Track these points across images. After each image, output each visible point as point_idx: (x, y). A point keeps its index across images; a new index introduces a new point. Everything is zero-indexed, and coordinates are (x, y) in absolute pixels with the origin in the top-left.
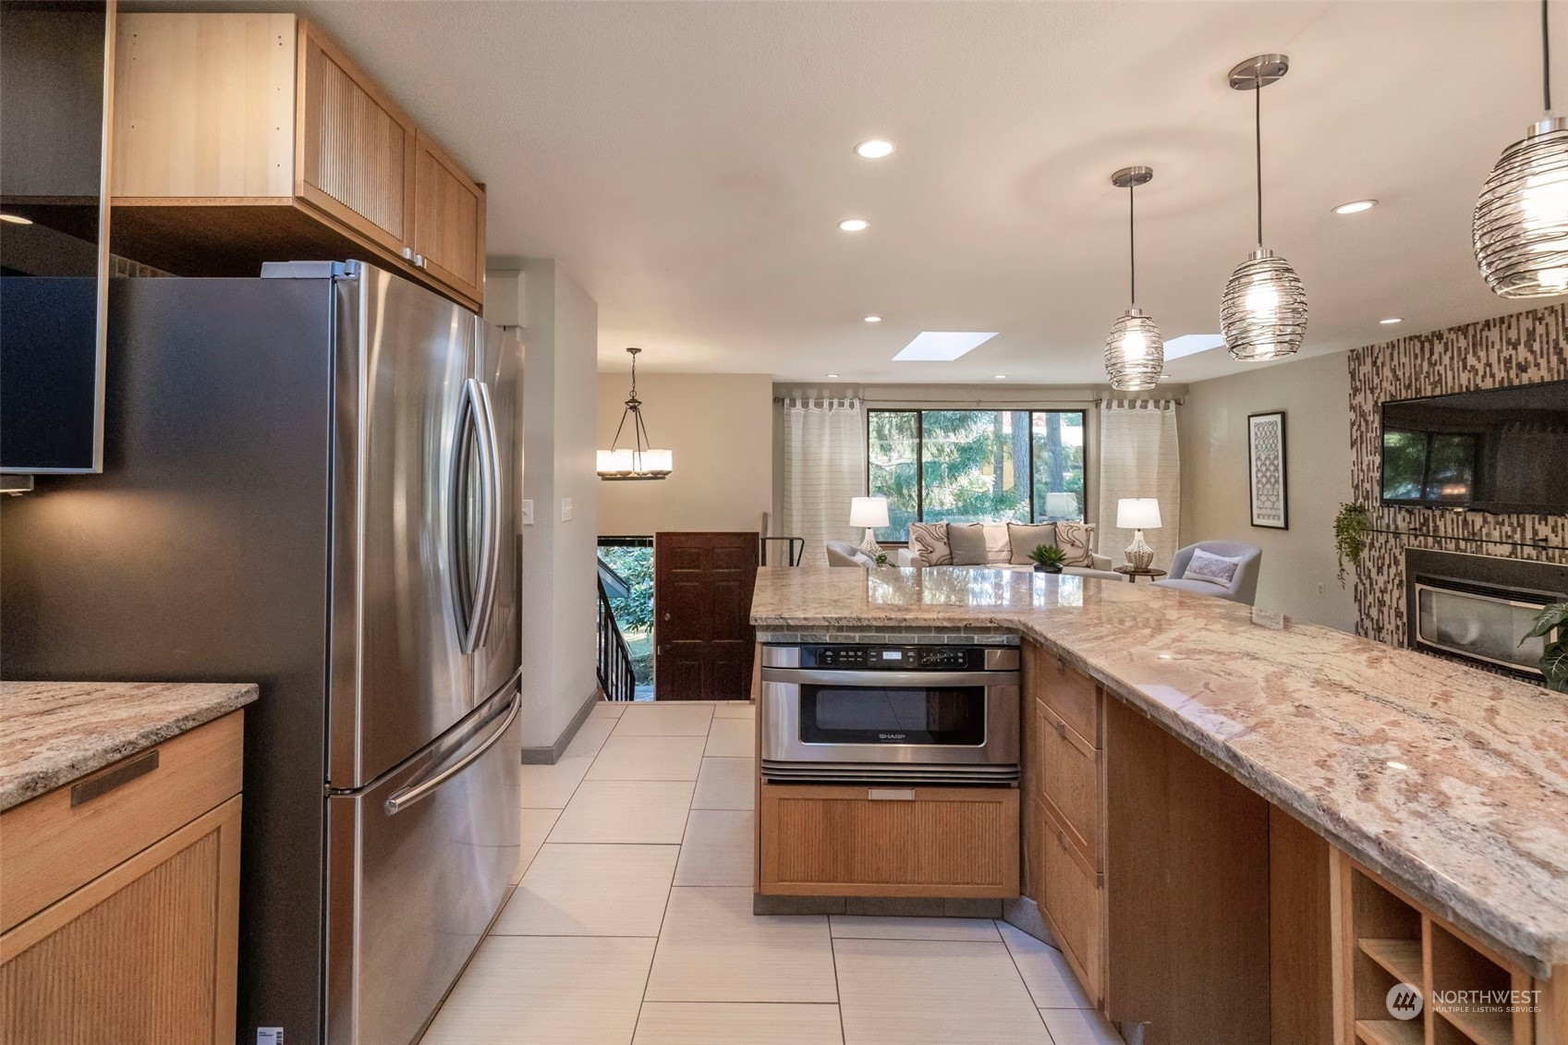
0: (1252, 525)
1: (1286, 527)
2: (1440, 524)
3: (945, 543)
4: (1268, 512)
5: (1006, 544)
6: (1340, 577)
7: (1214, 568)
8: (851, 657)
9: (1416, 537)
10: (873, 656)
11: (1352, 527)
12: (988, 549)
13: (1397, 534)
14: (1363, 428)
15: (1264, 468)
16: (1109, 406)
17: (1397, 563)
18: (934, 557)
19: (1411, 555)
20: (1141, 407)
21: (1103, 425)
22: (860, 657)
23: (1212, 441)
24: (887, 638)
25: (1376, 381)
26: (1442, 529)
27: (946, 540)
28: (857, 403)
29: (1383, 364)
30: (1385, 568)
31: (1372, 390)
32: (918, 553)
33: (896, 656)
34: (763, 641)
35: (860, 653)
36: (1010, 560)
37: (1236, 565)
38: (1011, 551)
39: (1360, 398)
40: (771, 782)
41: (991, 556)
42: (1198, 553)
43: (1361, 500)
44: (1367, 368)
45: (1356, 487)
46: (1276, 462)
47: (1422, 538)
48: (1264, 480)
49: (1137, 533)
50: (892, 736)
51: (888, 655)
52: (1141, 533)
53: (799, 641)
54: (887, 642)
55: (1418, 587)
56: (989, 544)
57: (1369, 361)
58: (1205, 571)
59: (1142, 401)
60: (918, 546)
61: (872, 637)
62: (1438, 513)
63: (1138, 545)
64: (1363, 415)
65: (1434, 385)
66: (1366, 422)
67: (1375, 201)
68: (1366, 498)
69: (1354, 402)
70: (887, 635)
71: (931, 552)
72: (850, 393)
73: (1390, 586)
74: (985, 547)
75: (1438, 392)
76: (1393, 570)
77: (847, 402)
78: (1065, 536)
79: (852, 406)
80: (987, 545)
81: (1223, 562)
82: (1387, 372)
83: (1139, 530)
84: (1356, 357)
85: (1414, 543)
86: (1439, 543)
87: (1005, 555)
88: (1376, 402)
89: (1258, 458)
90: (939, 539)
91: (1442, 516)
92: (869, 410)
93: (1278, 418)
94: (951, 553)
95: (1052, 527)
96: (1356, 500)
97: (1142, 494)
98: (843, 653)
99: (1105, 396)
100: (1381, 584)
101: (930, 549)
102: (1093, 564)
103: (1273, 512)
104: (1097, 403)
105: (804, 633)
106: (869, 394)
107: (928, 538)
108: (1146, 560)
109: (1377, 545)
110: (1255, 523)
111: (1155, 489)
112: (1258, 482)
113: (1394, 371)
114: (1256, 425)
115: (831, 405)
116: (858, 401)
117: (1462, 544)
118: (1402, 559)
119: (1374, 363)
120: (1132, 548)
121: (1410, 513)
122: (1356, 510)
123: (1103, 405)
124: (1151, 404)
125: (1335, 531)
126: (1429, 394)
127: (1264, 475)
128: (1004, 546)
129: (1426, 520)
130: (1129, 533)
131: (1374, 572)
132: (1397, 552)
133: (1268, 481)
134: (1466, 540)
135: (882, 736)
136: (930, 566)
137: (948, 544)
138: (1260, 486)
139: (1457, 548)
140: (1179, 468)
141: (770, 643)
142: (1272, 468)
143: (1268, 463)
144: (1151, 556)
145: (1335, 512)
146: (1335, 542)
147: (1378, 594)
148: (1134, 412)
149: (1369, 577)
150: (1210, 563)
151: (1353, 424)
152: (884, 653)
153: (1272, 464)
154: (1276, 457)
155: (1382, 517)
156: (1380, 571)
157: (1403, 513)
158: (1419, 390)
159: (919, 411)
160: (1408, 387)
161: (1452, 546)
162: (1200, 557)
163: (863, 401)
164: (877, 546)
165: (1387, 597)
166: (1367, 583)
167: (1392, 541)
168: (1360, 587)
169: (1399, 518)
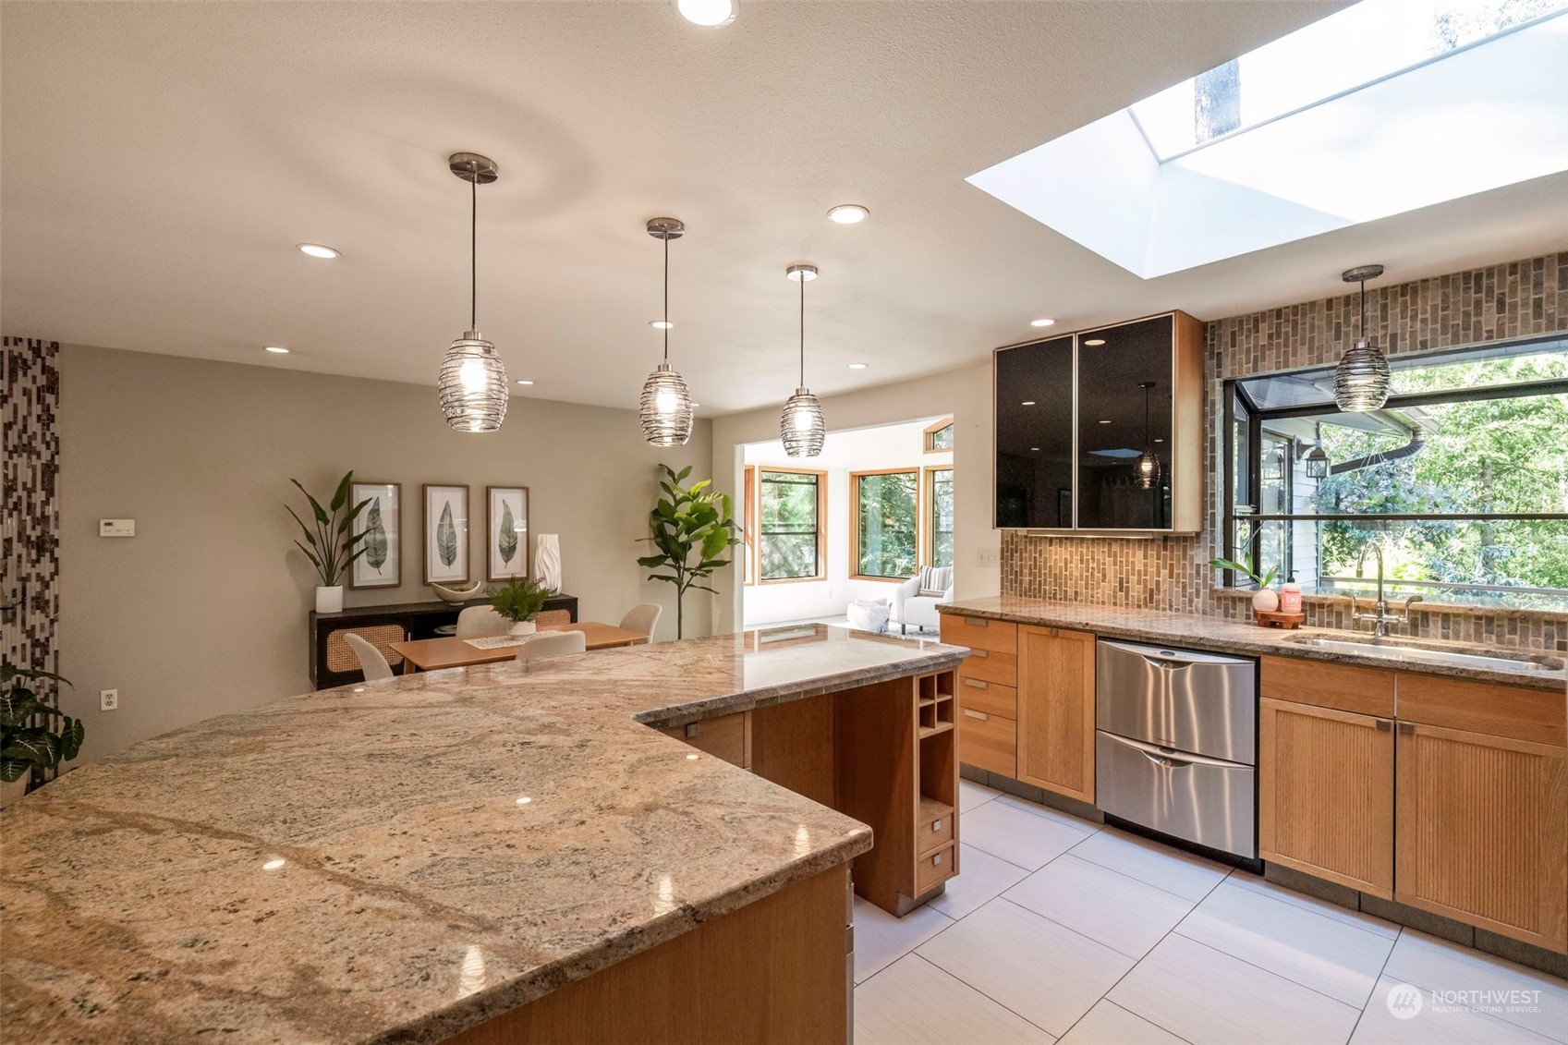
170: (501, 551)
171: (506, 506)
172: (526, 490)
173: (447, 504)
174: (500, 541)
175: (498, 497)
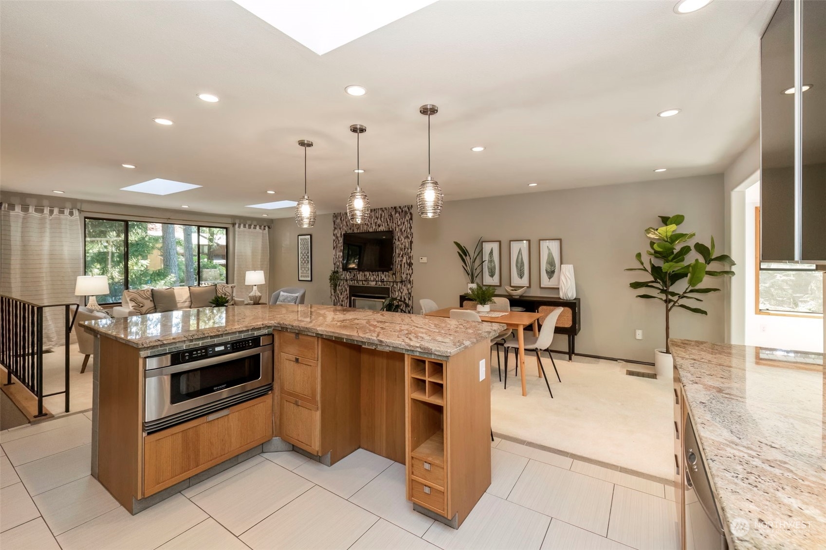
0: (299, 280)
1: (311, 281)
2: (358, 276)
3: (151, 301)
4: (305, 275)
5: (188, 297)
6: (331, 297)
7: (289, 299)
8: (199, 353)
9: (352, 281)
10: (211, 351)
11: (334, 279)
12: (177, 302)
13: (346, 280)
14: (337, 242)
15: (303, 257)
16: (239, 227)
17: (346, 291)
18: (144, 310)
19: (350, 287)
20: (254, 228)
21: (236, 236)
22: (204, 352)
23: (283, 245)
24: (216, 341)
25: (341, 226)
26: (359, 278)
27: (151, 299)
28: (76, 212)
29: (343, 220)
30: (343, 293)
31: (340, 229)
32: (132, 308)
33: (222, 348)
34: (145, 356)
35: (203, 351)
36: (191, 306)
37: (297, 297)
38: (191, 301)
39: (336, 231)
40: (149, 434)
41: (179, 305)
42: (282, 293)
43: (336, 269)
44: (338, 221)
45: (335, 264)
46: (308, 255)
47: (353, 281)
48: (303, 262)
49: (254, 287)
50: (220, 387)
51: (217, 349)
52: (256, 287)
53: (167, 352)
54: (216, 343)
55: (353, 298)
56: (178, 299)
57: (339, 218)
58: (285, 301)
59: (254, 225)
60: (131, 304)
61: (208, 342)
62: (358, 272)
63: (255, 292)
64: (337, 237)
65: (357, 229)
66: (338, 240)
67: (365, 171)
68: (338, 268)
69: (335, 233)
70: (216, 339)
71: (142, 306)
72: (69, 205)
73: (344, 299)
74: (176, 301)
75: (358, 232)
76: (345, 293)
77: (67, 212)
78: (221, 291)
79: (71, 214)
80: (177, 300)
81: (293, 296)
82: (345, 223)
83: (255, 285)
84: (335, 216)
85: (351, 283)
86: (358, 282)
87: (187, 304)
88: (341, 233)
89: (301, 253)
90: (147, 299)
91: (359, 273)
92: (85, 218)
93: (309, 237)
94: (155, 306)
95: (214, 287)
96: (335, 269)
97: (255, 269)
98: (195, 353)
99: (237, 222)
100: (342, 299)
101: (141, 305)
102: (235, 303)
103: (307, 275)
104: (234, 225)
105: (171, 347)
106: (85, 207)
107: (140, 299)
108: (258, 298)
109: (341, 285)
110: (300, 279)
111: (259, 266)
112: (301, 262)
113: (346, 222)
114: (301, 239)
115: (51, 212)
116: (77, 211)
117: (364, 282)
118: (348, 289)
119: (341, 219)
120: (252, 294)
121: (350, 273)
122: (335, 272)
123: (237, 226)
124: (258, 227)
125: (329, 281)
126: (356, 232)
127: (303, 260)
128: (186, 299)
129: (355, 275)
130: (250, 287)
131: (340, 294)
132: (346, 286)
133: (305, 262)
134: (365, 281)
135: (215, 388)
136: (141, 315)
137: (153, 301)
138: (302, 264)
139: (363, 284)
140: (269, 257)
141: (149, 356)
142: (306, 257)
143: (305, 255)
144: (260, 297)
145: (329, 273)
146: (329, 284)
147: (341, 302)
148: (250, 230)
149: (338, 297)
150: (287, 297)
151: (334, 241)
152: (216, 348)
153: (307, 255)
154: (308, 253)
155: (342, 275)
156: (341, 294)
157: (348, 272)
158: (353, 231)
159: (126, 222)
160: (350, 229)
161: (361, 283)
162: (283, 295)
163: (80, 211)
164: (100, 307)
165: (343, 303)
166: (337, 298)
167: (345, 283)
168: (336, 301)
169: (347, 274)
170: (547, 273)
171: (549, 249)
172: (560, 240)
173: (520, 249)
174: (546, 268)
175: (544, 245)
